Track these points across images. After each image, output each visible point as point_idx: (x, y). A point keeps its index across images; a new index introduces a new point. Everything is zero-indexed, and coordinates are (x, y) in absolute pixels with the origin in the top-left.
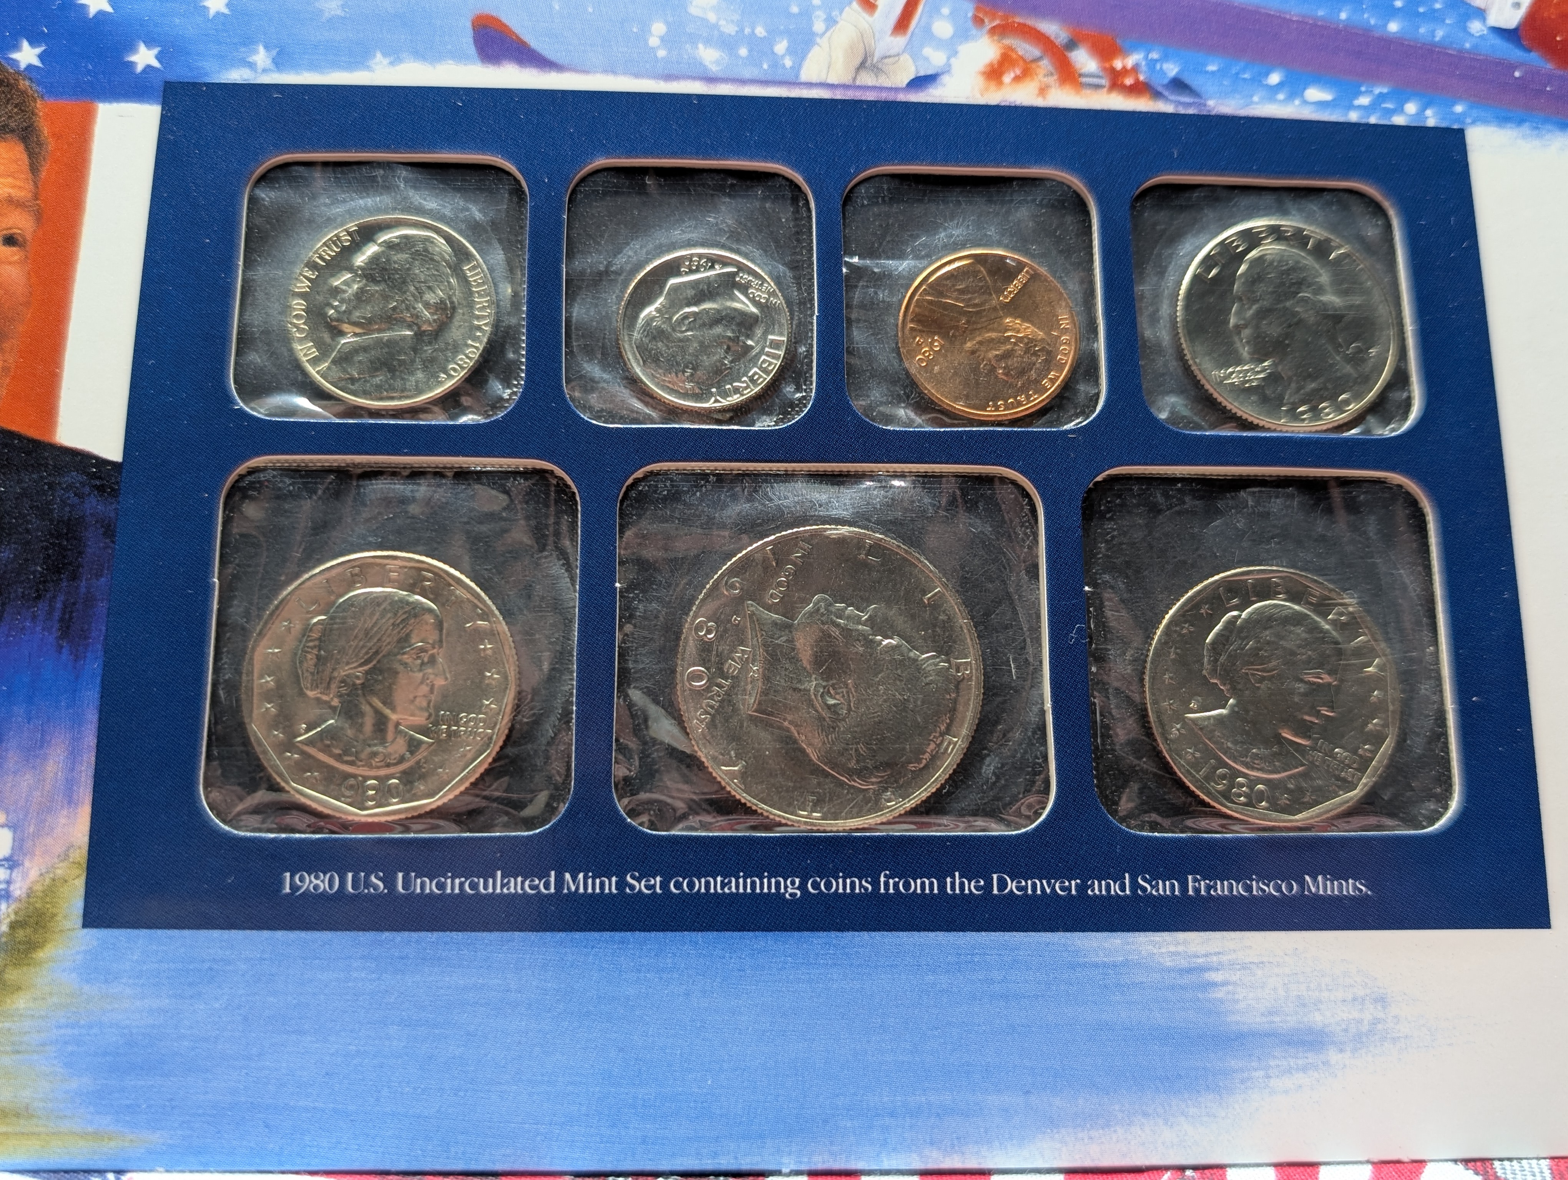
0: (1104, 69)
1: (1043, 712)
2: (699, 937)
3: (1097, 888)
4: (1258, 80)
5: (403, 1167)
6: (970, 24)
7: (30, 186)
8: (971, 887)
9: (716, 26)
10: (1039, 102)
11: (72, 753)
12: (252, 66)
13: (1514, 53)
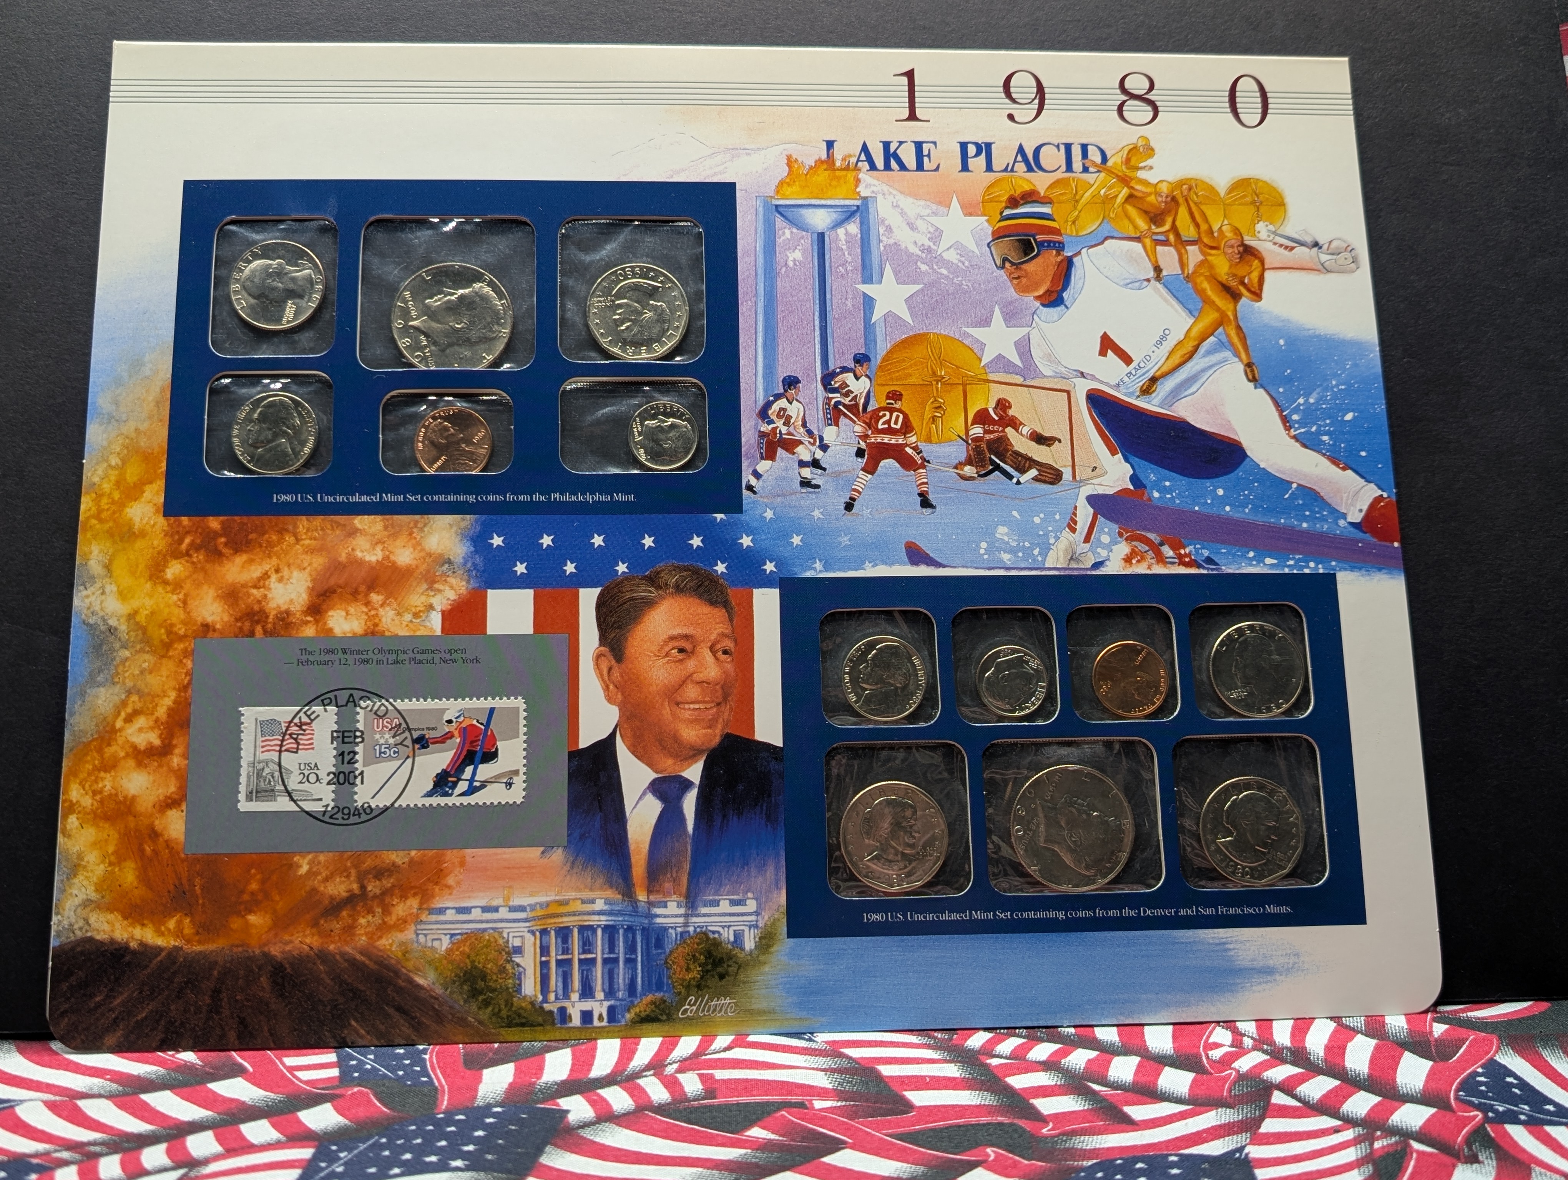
0: (1176, 554)
1: (1158, 840)
2: (1027, 935)
3: (1182, 912)
4: (1244, 556)
5: (919, 1028)
6: (1117, 535)
7: (730, 628)
8: (1132, 913)
9: (1008, 543)
10: (1149, 572)
11: (776, 868)
12: (815, 569)
13: (1360, 535)
